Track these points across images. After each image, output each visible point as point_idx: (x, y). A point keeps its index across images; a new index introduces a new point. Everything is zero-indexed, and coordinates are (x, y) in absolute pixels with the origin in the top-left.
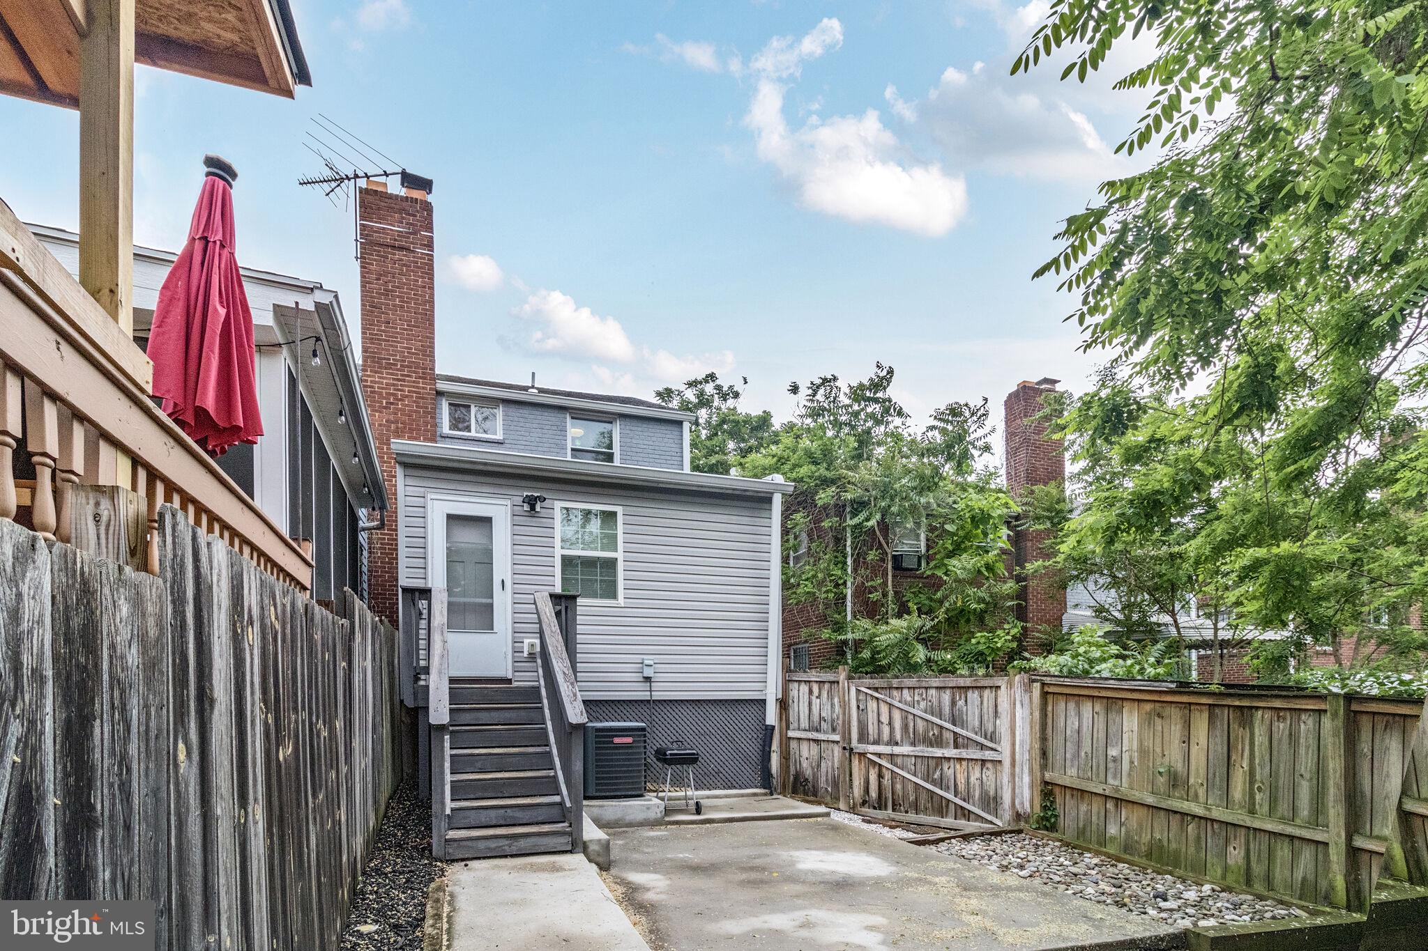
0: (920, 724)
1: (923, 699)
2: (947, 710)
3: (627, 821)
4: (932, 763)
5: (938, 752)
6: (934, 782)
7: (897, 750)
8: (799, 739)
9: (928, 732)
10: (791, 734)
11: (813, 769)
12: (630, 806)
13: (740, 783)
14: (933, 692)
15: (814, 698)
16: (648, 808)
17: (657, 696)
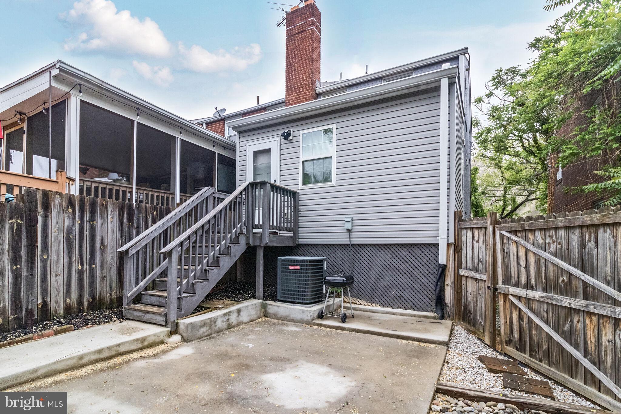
0: (551, 269)
1: (554, 242)
2: (576, 253)
3: (291, 318)
4: (562, 313)
5: (566, 301)
6: (563, 334)
7: (531, 294)
8: (467, 277)
9: (558, 278)
10: (462, 272)
11: (474, 303)
12: (293, 309)
13: (418, 307)
14: (562, 233)
15: (475, 242)
16: (303, 312)
17: (355, 241)
